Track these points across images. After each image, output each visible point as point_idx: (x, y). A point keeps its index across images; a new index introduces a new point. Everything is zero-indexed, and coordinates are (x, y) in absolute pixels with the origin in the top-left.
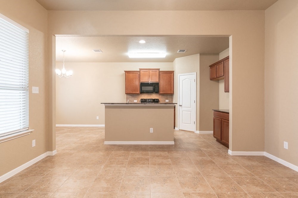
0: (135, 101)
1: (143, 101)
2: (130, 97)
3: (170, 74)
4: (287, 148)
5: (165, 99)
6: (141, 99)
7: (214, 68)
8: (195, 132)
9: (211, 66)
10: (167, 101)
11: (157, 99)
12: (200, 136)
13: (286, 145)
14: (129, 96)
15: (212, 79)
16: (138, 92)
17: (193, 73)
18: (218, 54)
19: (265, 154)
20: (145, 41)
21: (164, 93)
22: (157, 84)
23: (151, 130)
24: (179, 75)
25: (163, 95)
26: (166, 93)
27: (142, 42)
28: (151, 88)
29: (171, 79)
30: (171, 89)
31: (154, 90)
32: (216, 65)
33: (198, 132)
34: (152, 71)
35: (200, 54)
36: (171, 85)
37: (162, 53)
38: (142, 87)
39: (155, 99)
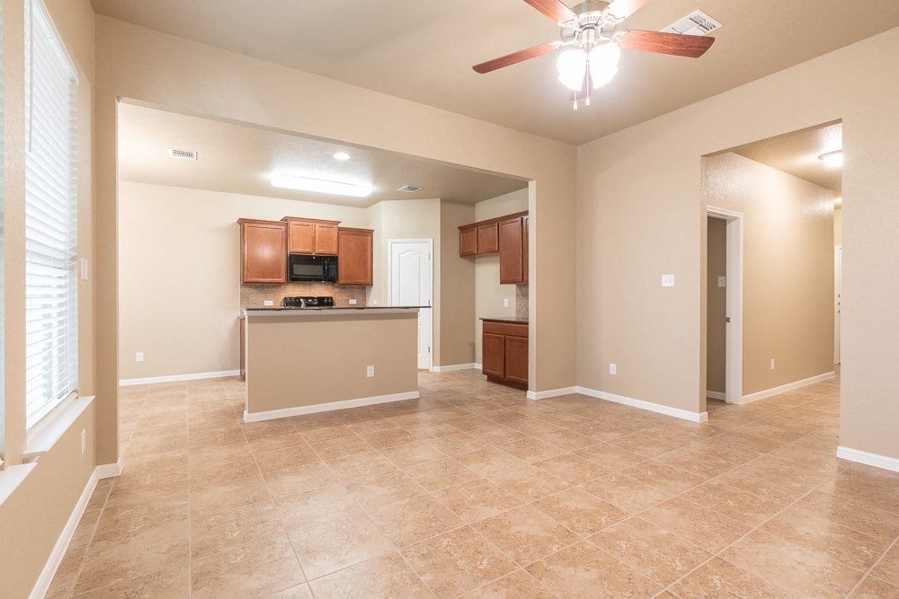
0: (269, 303)
1: (294, 303)
2: (254, 291)
3: (363, 238)
4: (615, 373)
5: (345, 298)
6: (285, 298)
7: (470, 233)
8: (431, 370)
9: (462, 229)
10: (353, 302)
11: (328, 298)
12: (444, 377)
13: (613, 369)
14: (246, 290)
15: (463, 255)
16: (282, 280)
17: (426, 240)
18: (471, 203)
19: (578, 389)
20: (351, 156)
21: (348, 282)
22: (333, 259)
23: (370, 372)
24: (389, 242)
25: (343, 286)
26: (353, 282)
27: (342, 156)
28: (317, 270)
29: (365, 250)
30: (366, 275)
31: (326, 272)
32: (477, 226)
33: (437, 369)
34: (321, 225)
35: (442, 201)
36: (365, 263)
37: (362, 186)
38: (295, 266)
39: (324, 298)
